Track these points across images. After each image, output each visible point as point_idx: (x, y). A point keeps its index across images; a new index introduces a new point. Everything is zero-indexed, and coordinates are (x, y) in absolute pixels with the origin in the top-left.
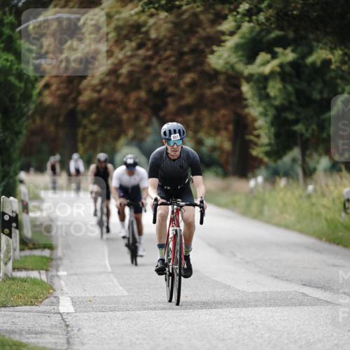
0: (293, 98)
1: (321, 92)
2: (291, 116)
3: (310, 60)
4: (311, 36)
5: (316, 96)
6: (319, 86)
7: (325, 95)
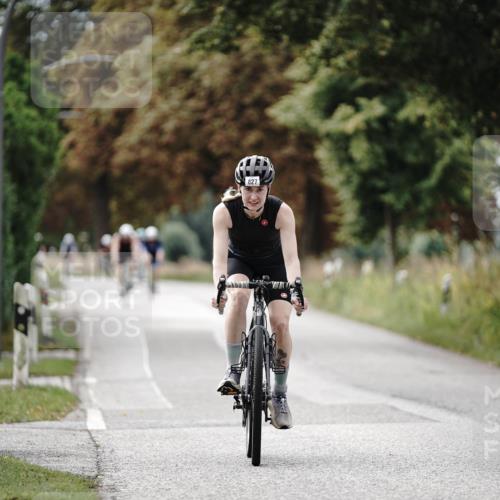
0: (383, 161)
1: (416, 154)
2: (380, 184)
3: (402, 115)
4: (404, 85)
5: (411, 158)
6: (415, 145)
7: (421, 158)
